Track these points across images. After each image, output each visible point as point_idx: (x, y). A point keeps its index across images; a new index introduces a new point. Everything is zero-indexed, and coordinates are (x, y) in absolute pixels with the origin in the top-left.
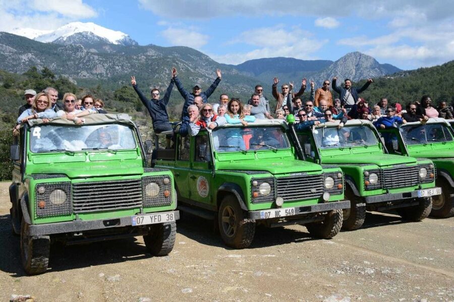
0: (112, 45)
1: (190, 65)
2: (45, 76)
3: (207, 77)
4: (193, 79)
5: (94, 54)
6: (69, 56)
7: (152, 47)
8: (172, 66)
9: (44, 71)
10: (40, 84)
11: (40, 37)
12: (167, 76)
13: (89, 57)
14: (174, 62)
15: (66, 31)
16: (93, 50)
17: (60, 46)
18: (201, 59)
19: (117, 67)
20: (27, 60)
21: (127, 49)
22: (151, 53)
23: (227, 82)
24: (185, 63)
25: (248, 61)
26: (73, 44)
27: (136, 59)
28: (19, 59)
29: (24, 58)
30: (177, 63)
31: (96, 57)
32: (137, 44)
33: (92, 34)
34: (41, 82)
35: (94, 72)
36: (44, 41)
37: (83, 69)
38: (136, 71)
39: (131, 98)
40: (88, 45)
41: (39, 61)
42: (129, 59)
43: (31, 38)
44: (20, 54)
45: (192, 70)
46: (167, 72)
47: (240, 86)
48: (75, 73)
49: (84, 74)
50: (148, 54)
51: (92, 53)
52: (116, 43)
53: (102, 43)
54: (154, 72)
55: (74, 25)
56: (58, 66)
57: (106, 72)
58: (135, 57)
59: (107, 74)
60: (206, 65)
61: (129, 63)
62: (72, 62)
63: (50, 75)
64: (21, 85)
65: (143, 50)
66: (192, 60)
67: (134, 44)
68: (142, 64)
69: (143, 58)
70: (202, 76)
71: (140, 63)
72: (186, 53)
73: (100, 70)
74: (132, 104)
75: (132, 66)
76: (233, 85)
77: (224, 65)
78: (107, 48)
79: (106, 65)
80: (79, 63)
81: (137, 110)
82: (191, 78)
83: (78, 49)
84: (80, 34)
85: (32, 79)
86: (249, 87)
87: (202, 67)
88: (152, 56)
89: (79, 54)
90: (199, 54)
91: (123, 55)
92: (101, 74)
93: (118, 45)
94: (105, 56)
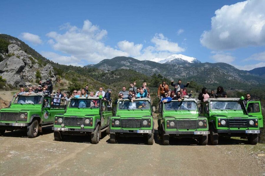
0: (189, 63)
1: (225, 71)
2: (159, 77)
3: (233, 77)
4: (227, 78)
5: (182, 67)
6: (171, 69)
7: (207, 63)
8: (216, 71)
9: (159, 75)
10: (156, 81)
11: (160, 61)
12: (214, 76)
13: (179, 69)
14: (217, 70)
15: (171, 58)
16: (181, 66)
17: (168, 65)
18: (231, 68)
19: (191, 73)
20: (155, 71)
21: (196, 65)
22: (207, 66)
23: (244, 79)
24: (223, 71)
25: (255, 69)
26: (173, 64)
27: (200, 69)
28: (152, 71)
29: (154, 70)
30: (218, 70)
31: (182, 69)
32: (200, 62)
33: (181, 59)
34: (157, 80)
35: (181, 75)
36: (162, 63)
37: (176, 74)
38: (200, 74)
39: (194, 86)
40: (179, 64)
41: (159, 71)
42: (196, 69)
43: (157, 62)
44: (152, 68)
45: (226, 73)
46: (214, 75)
47: (251, 81)
48: (173, 76)
49: (177, 76)
50: (205, 66)
51: (180, 67)
52: (191, 62)
53: (185, 62)
54: (208, 74)
55: (173, 55)
56: (166, 73)
57: (186, 75)
58: (199, 68)
59: (187, 76)
60: (233, 71)
61: (196, 71)
62: (172, 71)
63: (161, 77)
64: (150, 81)
65: (203, 65)
66: (226, 69)
67: (199, 62)
68: (202, 71)
69: (203, 69)
70: (231, 76)
71: (201, 71)
72: (223, 66)
73: (184, 74)
74: (195, 89)
75: (198, 72)
76: (247, 80)
77: (243, 71)
78: (187, 65)
79: (186, 72)
80: (175, 71)
81: (197, 92)
82: (225, 77)
83: (175, 66)
84: (176, 59)
85: (154, 79)
86: (256, 81)
87: (231, 72)
88: (207, 67)
89: (175, 67)
90: (229, 66)
91: (194, 68)
92: (184, 76)
93: (192, 63)
94: (186, 68)
